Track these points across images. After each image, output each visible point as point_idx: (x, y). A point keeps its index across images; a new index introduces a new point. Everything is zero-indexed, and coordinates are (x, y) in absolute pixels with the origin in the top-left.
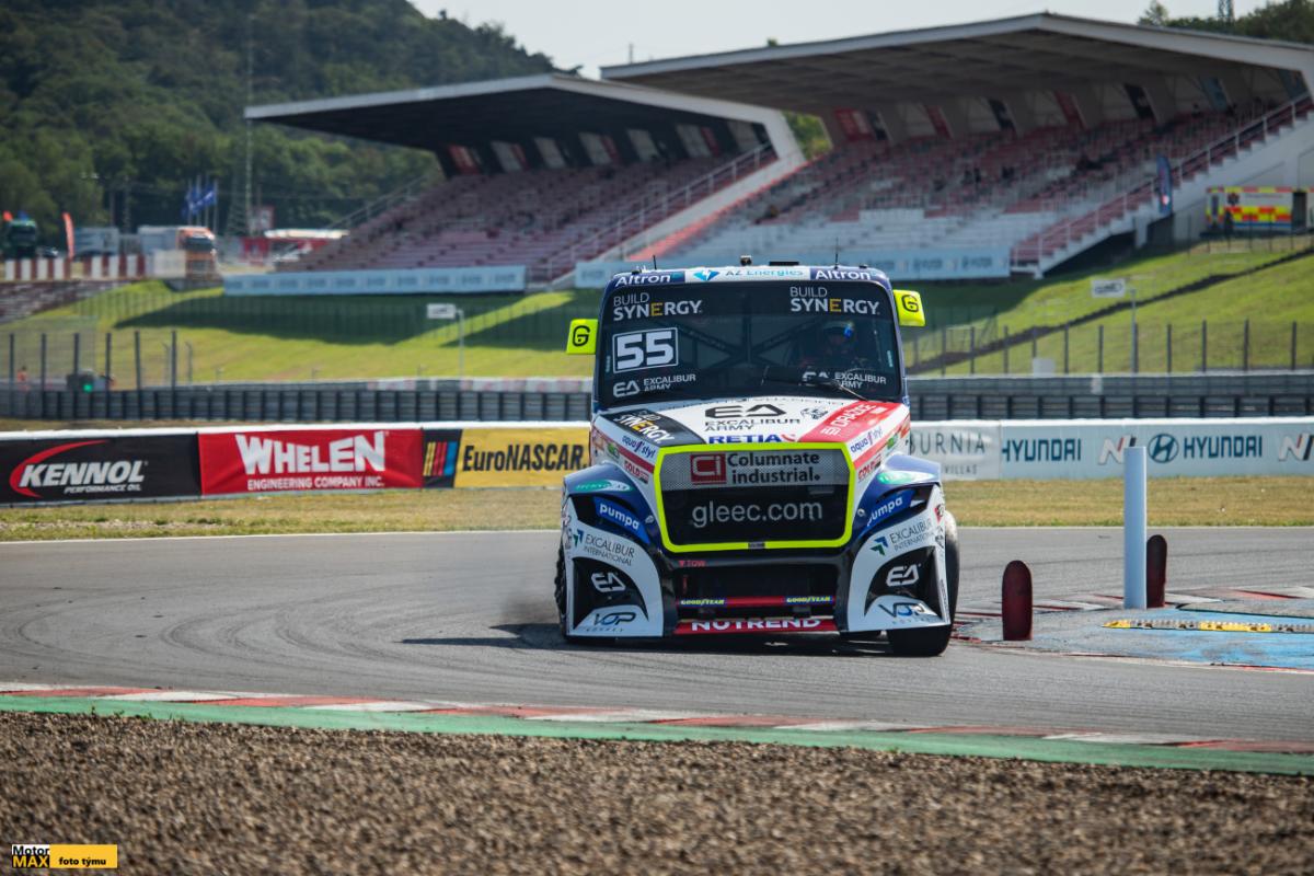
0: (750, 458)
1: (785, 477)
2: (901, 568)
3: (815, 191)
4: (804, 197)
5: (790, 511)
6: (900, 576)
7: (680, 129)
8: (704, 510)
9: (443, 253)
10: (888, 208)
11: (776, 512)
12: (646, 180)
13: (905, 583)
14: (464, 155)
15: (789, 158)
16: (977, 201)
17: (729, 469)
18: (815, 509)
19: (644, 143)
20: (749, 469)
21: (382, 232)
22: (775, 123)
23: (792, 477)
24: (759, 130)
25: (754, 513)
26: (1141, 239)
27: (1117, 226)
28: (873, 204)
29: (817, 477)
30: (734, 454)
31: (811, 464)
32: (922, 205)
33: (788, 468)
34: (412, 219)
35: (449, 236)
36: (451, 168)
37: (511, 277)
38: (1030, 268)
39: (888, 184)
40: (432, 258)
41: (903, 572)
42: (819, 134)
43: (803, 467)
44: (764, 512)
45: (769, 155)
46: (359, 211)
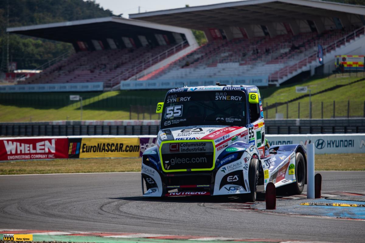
0: (186, 144)
1: (196, 150)
2: (232, 176)
3: (202, 56)
4: (198, 59)
5: (198, 160)
6: (232, 179)
7: (156, 36)
8: (174, 160)
9: (75, 78)
10: (227, 62)
11: (194, 160)
12: (144, 53)
13: (234, 181)
14: (82, 45)
15: (193, 45)
16: (257, 60)
17: (180, 148)
18: (205, 159)
19: (143, 40)
20: (186, 148)
21: (54, 71)
22: (188, 33)
23: (198, 150)
24: (183, 36)
25: (188, 161)
26: (313, 73)
27: (304, 69)
28: (222, 61)
29: (205, 150)
30: (182, 143)
31: (203, 146)
32: (239, 61)
33: (197, 147)
34: (64, 66)
35: (77, 72)
36: (78, 49)
37: (98, 86)
38: (275, 83)
39: (227, 54)
40: (71, 80)
41: (233, 178)
42: (204, 37)
43: (201, 147)
44: (190, 160)
45: (187, 44)
46: (46, 63)
